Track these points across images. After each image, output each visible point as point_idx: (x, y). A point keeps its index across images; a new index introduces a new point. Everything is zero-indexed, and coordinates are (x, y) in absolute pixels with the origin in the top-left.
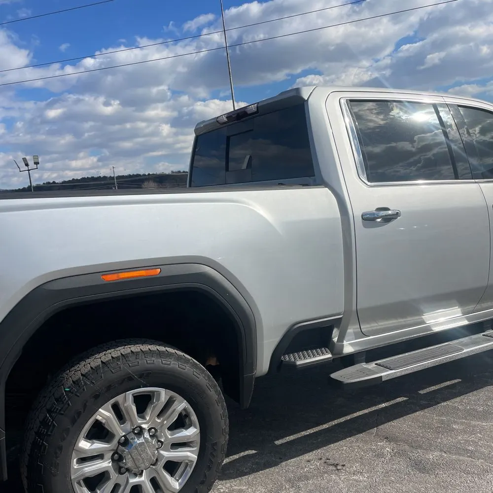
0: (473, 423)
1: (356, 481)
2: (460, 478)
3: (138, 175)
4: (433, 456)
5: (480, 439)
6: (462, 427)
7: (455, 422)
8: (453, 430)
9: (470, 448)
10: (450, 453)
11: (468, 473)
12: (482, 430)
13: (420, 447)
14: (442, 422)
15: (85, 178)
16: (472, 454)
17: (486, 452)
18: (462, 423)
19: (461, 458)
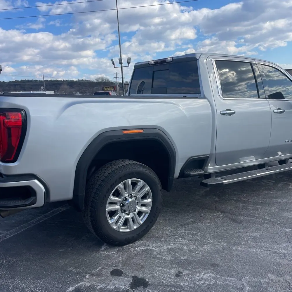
0: (257, 207)
1: (210, 226)
2: (252, 225)
3: (57, 81)
4: (241, 218)
5: (260, 212)
6: (252, 208)
7: (249, 206)
8: (249, 209)
9: (256, 215)
10: (248, 217)
11: (256, 224)
12: (261, 209)
13: (235, 215)
14: (243, 206)
15: (23, 80)
16: (257, 218)
17: (263, 217)
18: (252, 207)
19: (252, 219)
